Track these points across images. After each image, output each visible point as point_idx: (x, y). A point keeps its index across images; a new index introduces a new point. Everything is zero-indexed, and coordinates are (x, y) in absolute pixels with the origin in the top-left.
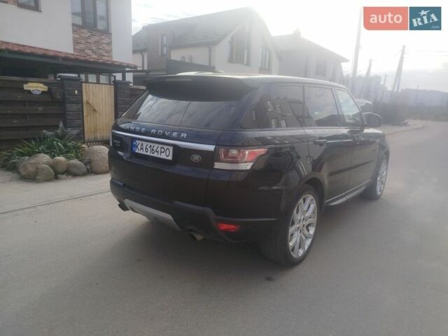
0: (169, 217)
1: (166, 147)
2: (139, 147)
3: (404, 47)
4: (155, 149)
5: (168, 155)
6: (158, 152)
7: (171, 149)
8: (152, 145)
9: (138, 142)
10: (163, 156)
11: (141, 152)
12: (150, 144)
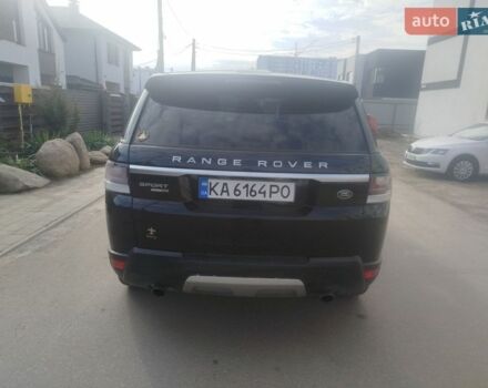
0: (297, 282)
1: (281, 185)
2: (218, 189)
3: (194, 40)
4: (257, 189)
5: (287, 195)
6: (264, 193)
7: (292, 186)
8: (251, 183)
9: (213, 182)
10: (277, 198)
11: (225, 196)
12: (244, 183)
